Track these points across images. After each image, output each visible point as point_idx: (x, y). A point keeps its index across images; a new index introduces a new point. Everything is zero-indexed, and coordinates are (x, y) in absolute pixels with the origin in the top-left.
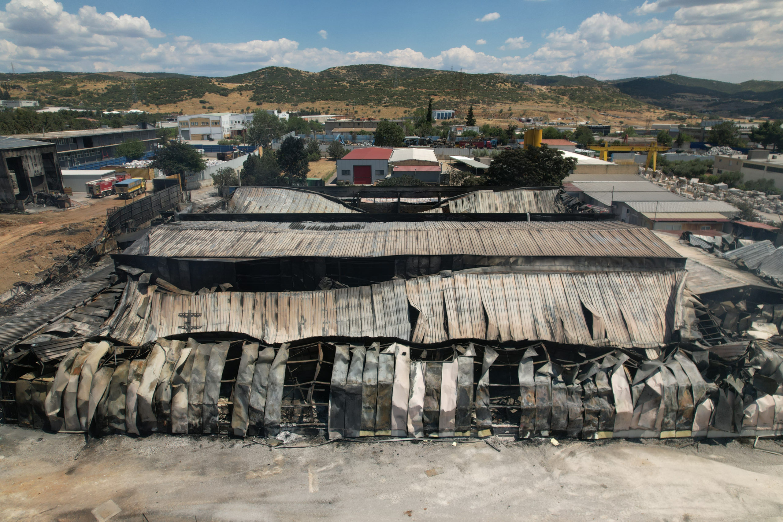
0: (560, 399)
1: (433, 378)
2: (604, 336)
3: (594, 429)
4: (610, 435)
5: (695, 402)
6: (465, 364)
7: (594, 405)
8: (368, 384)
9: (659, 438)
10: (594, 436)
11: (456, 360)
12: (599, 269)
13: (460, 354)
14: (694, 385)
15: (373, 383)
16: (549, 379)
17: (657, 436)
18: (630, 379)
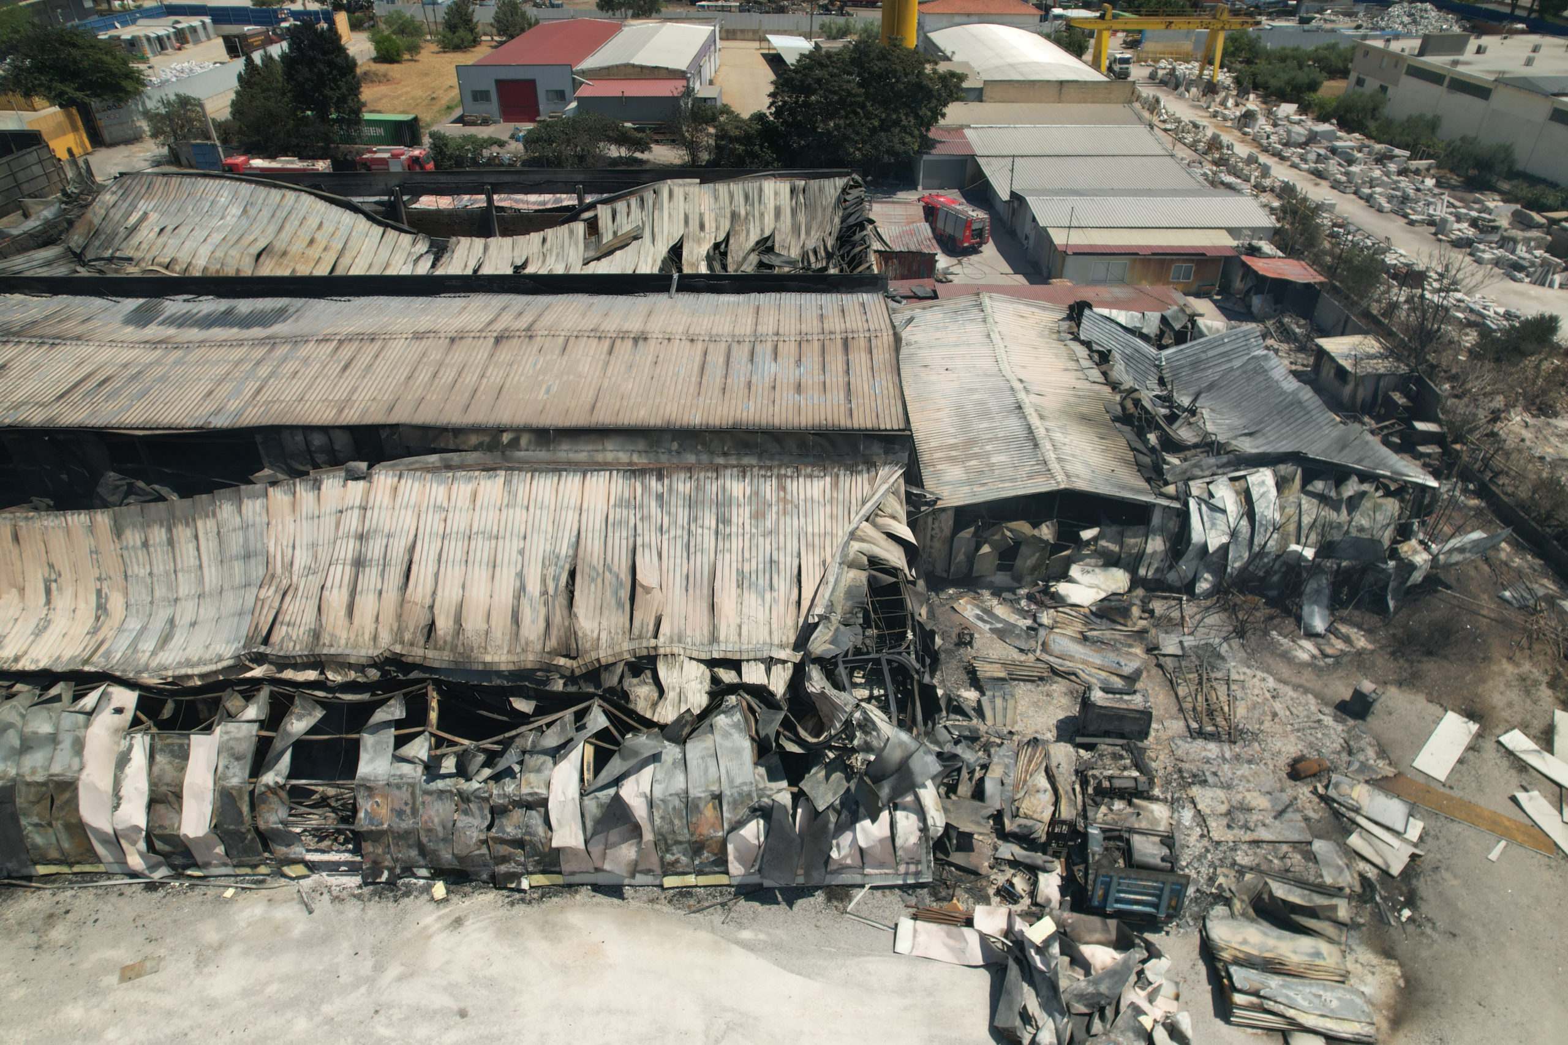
0: (437, 813)
1: (168, 767)
2: (650, 634)
3: (519, 869)
4: (558, 879)
5: (726, 826)
6: (237, 739)
7: (510, 827)
8: (28, 779)
9: (661, 886)
10: (519, 883)
11: (218, 730)
12: (704, 458)
13: (230, 716)
14: (727, 792)
15: (40, 778)
16: (420, 769)
17: (657, 882)
18: (587, 776)
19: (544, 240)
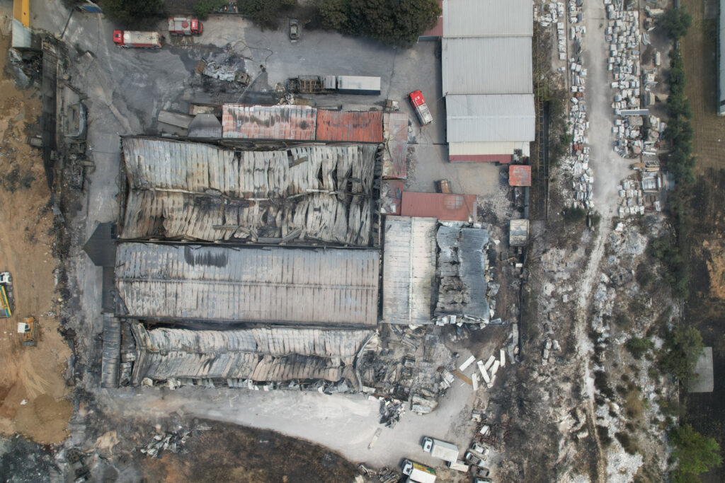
2: (329, 354)
19: (274, 155)
